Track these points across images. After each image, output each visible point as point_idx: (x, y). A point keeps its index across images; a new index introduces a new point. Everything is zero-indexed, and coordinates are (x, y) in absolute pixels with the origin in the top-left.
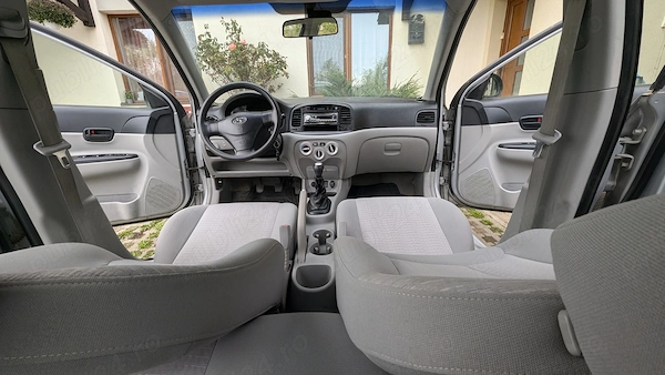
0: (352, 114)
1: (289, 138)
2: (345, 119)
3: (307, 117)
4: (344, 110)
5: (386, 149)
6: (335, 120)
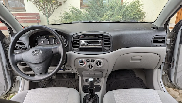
0: (111, 40)
1: (70, 55)
2: (107, 44)
3: (83, 42)
4: (106, 37)
5: (132, 59)
6: (100, 45)
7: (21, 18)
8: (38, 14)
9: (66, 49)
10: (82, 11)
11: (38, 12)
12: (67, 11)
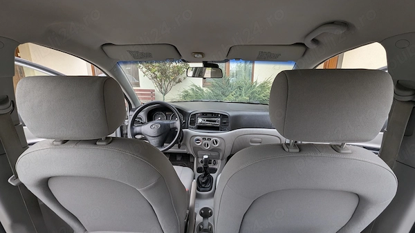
0: (230, 119)
1: (187, 132)
2: (225, 123)
3: (200, 120)
4: (224, 116)
5: (252, 142)
6: (218, 124)
7: (142, 94)
8: (154, 91)
9: (183, 126)
10: (205, 89)
11: (154, 89)
12: (187, 88)
